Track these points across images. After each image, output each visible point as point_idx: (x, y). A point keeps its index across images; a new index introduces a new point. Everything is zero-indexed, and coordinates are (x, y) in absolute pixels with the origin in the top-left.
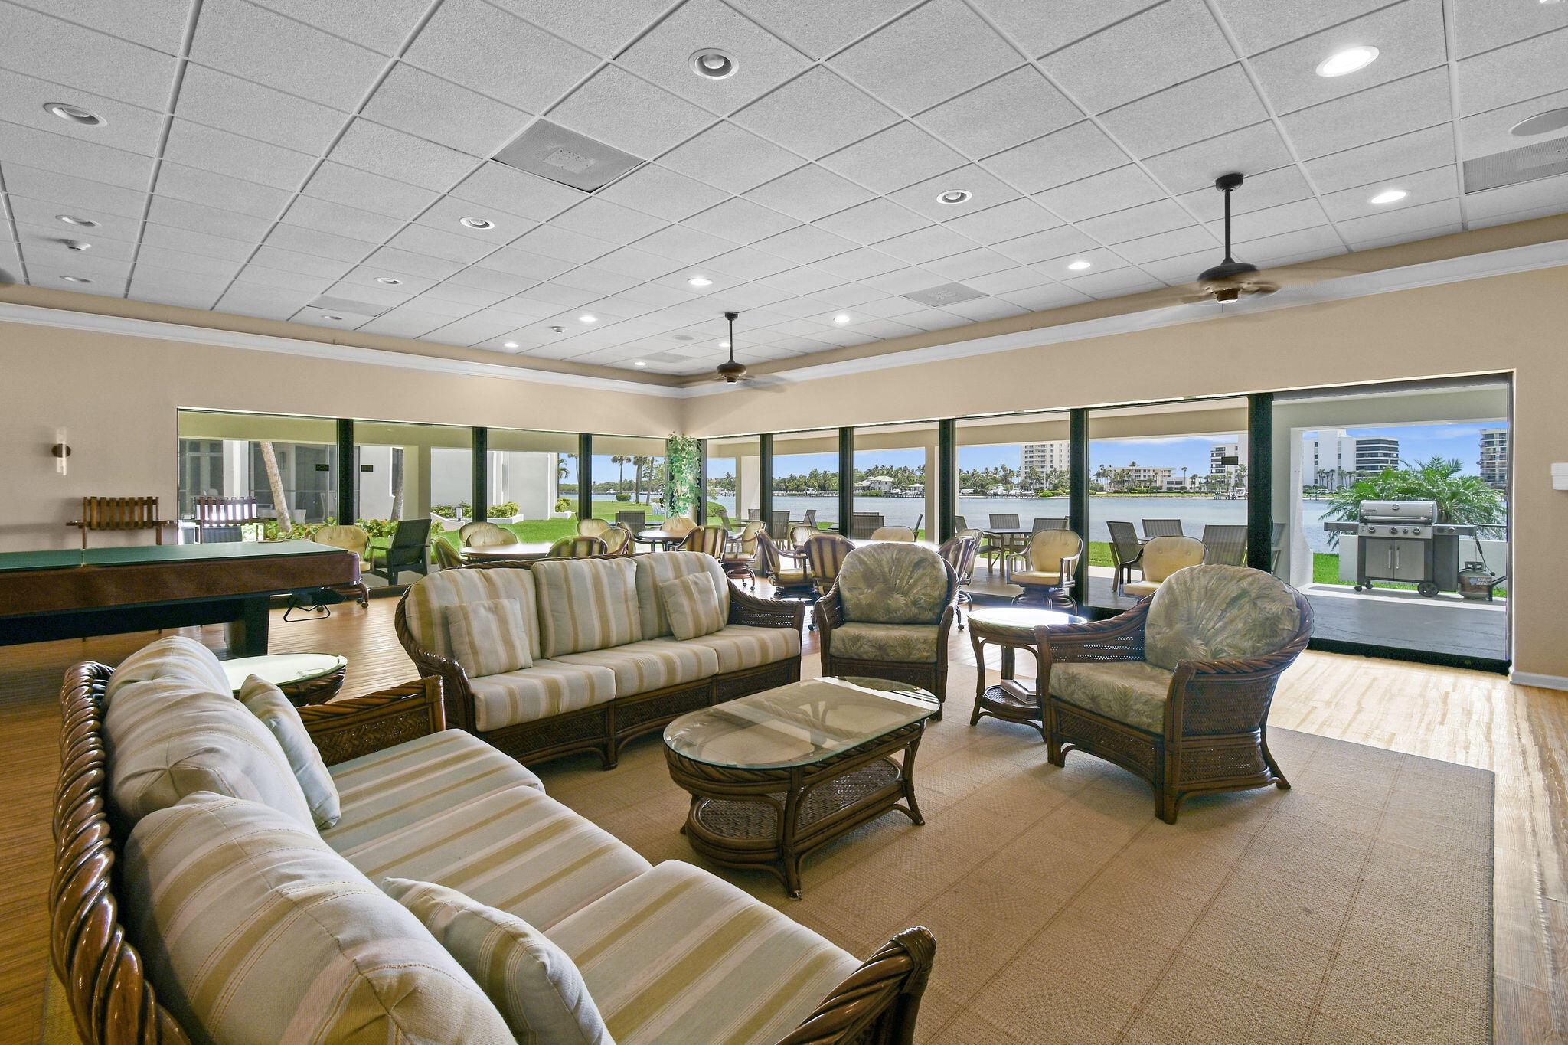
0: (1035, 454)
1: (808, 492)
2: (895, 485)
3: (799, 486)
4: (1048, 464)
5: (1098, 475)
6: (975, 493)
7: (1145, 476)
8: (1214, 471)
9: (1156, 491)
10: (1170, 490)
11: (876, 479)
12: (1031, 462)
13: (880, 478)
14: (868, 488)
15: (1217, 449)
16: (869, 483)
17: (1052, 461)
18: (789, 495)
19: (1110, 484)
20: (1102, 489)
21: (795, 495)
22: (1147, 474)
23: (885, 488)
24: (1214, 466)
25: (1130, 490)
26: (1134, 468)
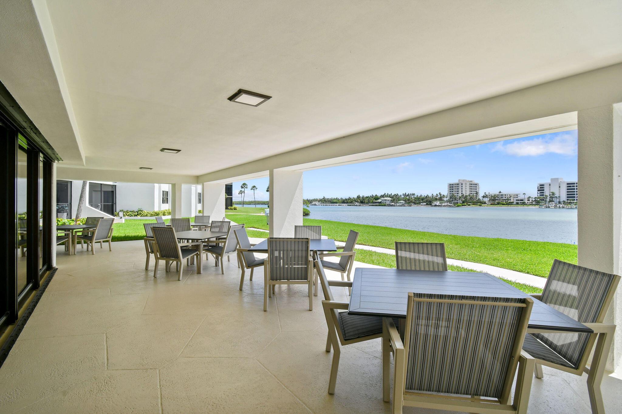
0: (454, 188)
1: (355, 204)
2: (392, 201)
3: (352, 202)
4: (460, 192)
5: (484, 197)
6: (427, 204)
7: (505, 197)
8: (539, 195)
9: (511, 203)
10: (517, 204)
11: (384, 199)
12: (452, 191)
13: (386, 198)
14: (380, 202)
15: (541, 185)
16: (381, 200)
17: (462, 191)
18: (348, 205)
19: (489, 201)
20: (485, 203)
21: (350, 205)
22: (506, 196)
23: (388, 203)
24: (539, 193)
25: (498, 204)
26: (500, 194)
